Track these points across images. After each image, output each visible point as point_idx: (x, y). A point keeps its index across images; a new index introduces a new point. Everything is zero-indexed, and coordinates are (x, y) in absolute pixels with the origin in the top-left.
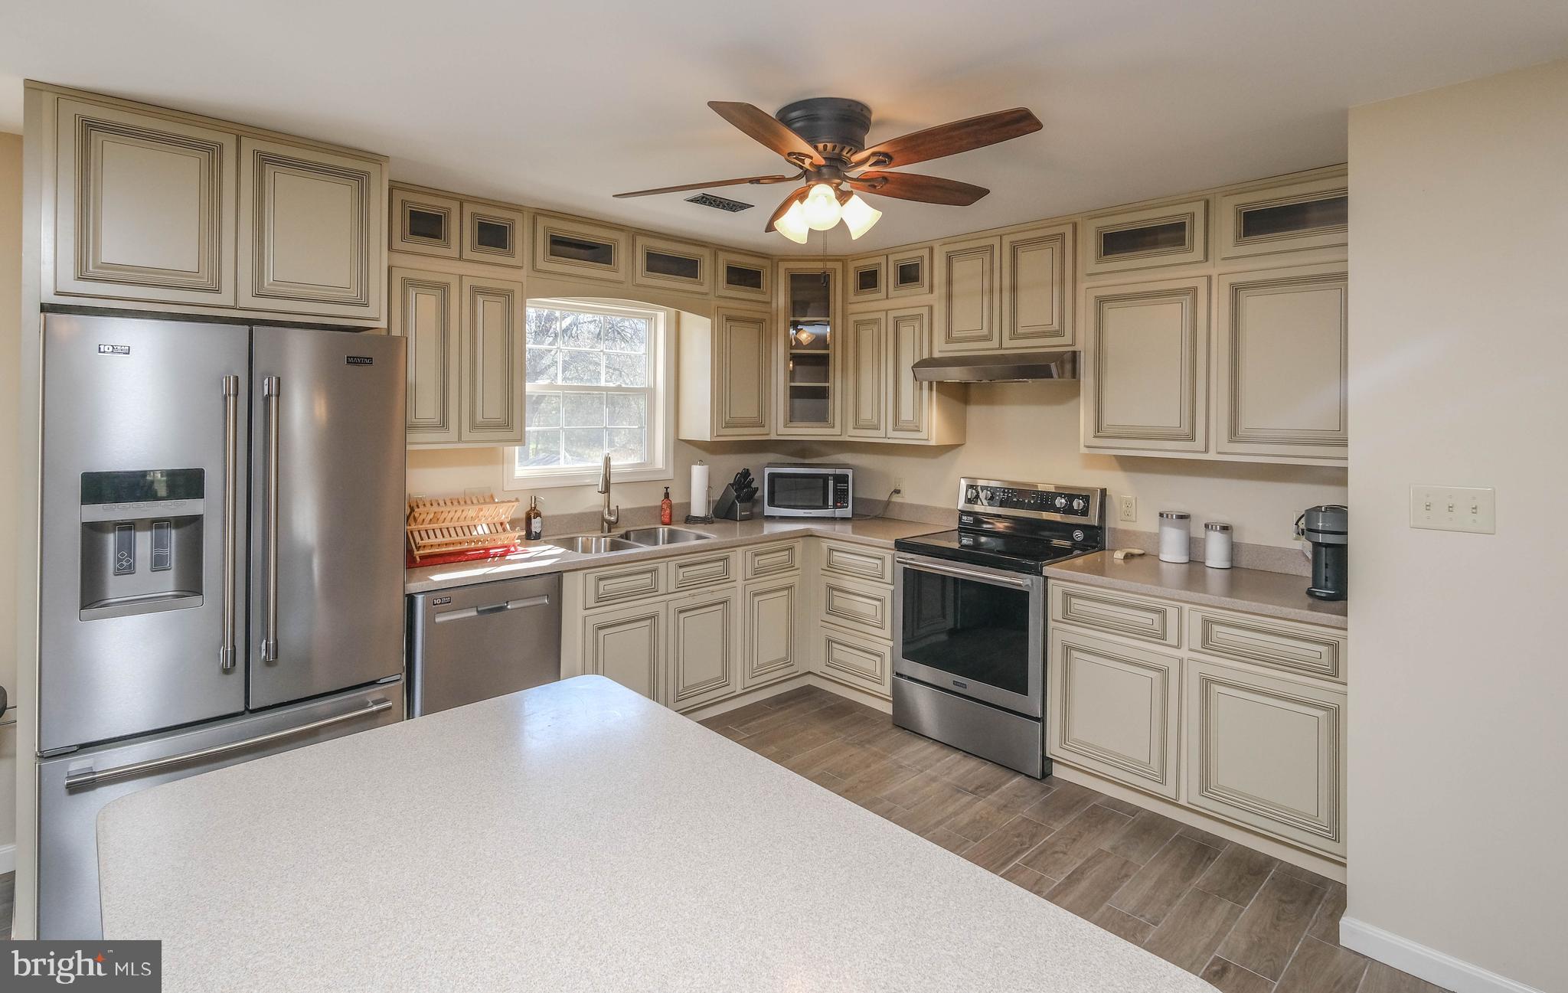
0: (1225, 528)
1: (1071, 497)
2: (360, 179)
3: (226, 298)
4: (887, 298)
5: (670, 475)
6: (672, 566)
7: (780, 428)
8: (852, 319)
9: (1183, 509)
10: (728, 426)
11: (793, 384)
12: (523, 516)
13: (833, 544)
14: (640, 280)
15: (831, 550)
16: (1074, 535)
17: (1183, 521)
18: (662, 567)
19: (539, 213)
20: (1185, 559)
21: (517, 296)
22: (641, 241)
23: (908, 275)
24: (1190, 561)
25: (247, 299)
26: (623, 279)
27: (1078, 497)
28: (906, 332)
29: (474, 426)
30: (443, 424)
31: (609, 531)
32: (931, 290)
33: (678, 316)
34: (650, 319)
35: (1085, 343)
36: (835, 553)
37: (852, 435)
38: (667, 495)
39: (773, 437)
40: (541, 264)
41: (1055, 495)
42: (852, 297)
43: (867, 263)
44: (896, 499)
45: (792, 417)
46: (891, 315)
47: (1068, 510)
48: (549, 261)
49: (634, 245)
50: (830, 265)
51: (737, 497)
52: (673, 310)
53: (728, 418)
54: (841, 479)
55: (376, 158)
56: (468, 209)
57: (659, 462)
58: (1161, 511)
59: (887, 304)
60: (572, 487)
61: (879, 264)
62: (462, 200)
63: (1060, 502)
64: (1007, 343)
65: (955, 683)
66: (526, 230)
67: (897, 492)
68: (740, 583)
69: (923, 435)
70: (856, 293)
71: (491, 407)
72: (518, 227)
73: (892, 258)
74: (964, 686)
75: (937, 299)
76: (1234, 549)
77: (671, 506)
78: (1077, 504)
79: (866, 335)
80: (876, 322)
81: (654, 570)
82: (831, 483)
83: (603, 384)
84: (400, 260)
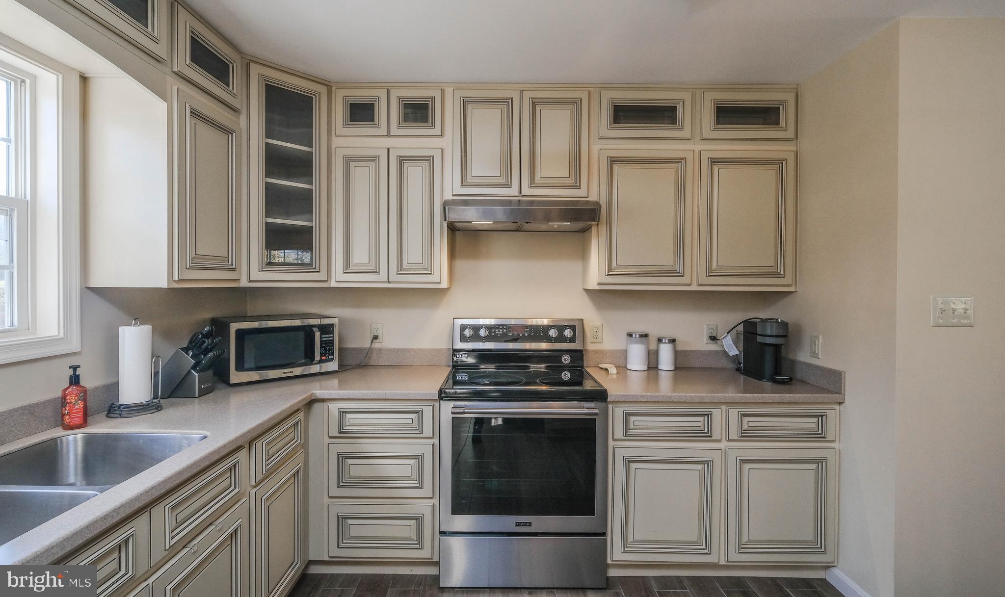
0: (673, 341)
1: (561, 328)
4: (389, 135)
5: (78, 346)
7: (252, 273)
8: (340, 152)
9: (643, 329)
11: (269, 221)
13: (346, 406)
15: (343, 413)
16: (563, 359)
17: (643, 339)
20: (645, 368)
23: (416, 113)
24: (648, 367)
27: (566, 327)
28: (413, 172)
32: (442, 133)
36: (348, 416)
38: (75, 380)
39: (244, 283)
41: (549, 327)
42: (340, 127)
43: (361, 94)
44: (376, 345)
46: (395, 154)
47: (561, 338)
50: (312, 86)
51: (194, 367)
53: (193, 255)
54: (327, 329)
58: (629, 331)
59: (388, 142)
61: (380, 97)
63: (553, 333)
64: (526, 191)
65: (518, 524)
67: (376, 337)
69: (433, 279)
70: (345, 125)
73: (394, 93)
74: (529, 524)
75: (450, 143)
76: (677, 354)
77: (83, 394)
78: (568, 333)
79: (360, 171)
80: (374, 159)
82: (317, 335)
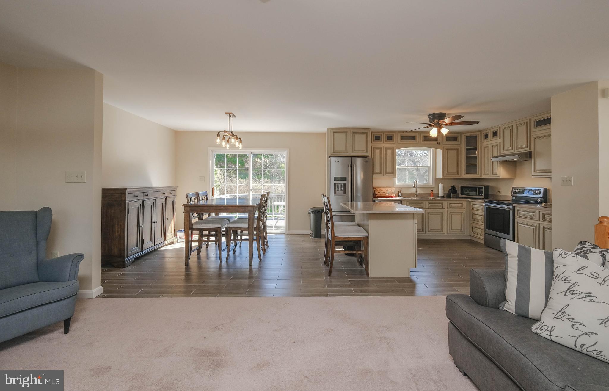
2: (366, 133)
3: (349, 154)
5: (434, 186)
6: (427, 203)
7: (464, 176)
8: (483, 146)
10: (446, 174)
11: (467, 164)
12: (398, 192)
13: (473, 203)
14: (422, 143)
16: (538, 200)
18: (424, 203)
19: (399, 132)
21: (394, 149)
22: (422, 134)
23: (495, 134)
25: (351, 154)
26: (417, 143)
28: (495, 149)
29: (386, 173)
30: (381, 173)
31: (417, 197)
32: (500, 138)
33: (436, 150)
34: (429, 150)
35: (532, 150)
36: (474, 205)
37: (484, 177)
38: (432, 191)
39: (461, 178)
40: (399, 142)
42: (483, 141)
43: (486, 132)
44: (499, 194)
45: (467, 172)
46: (491, 145)
48: (401, 141)
49: (421, 136)
50: (478, 133)
51: (452, 193)
52: (434, 149)
53: (447, 172)
55: (368, 129)
56: (385, 134)
57: (431, 184)
59: (490, 142)
60: (408, 187)
61: (489, 132)
62: (384, 132)
65: (496, 234)
66: (396, 136)
67: (500, 192)
68: (446, 209)
69: (498, 176)
70: (484, 140)
71: (390, 170)
72: (395, 136)
73: (491, 130)
74: (498, 234)
75: (501, 140)
77: (433, 193)
79: (486, 150)
80: (487, 147)
81: (422, 203)
82: (477, 189)
83: (417, 166)
84: (373, 145)
